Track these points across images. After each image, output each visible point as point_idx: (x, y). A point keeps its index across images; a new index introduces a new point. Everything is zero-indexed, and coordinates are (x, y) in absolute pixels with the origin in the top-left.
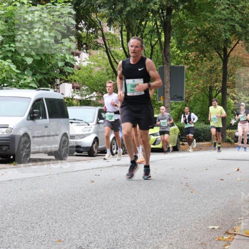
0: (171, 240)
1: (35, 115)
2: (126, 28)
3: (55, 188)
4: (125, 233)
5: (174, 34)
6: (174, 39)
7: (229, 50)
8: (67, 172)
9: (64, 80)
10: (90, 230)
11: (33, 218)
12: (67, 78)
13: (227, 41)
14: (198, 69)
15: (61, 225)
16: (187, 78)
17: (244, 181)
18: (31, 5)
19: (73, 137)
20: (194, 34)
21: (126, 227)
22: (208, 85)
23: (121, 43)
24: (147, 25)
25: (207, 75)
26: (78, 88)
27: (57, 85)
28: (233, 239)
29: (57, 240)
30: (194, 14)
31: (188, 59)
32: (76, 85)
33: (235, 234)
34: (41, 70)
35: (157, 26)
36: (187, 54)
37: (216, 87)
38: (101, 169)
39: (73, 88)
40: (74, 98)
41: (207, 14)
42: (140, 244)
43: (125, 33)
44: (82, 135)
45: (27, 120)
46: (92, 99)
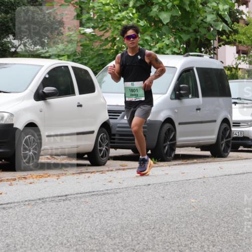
1: (182, 92)
3: (212, 197)
8: (229, 175)
9: (225, 41)
11: (181, 238)
12: (228, 38)
19: (237, 124)
26: (245, 53)
27: (215, 48)
32: (242, 48)
39: (237, 53)
40: (239, 66)
44: (251, 121)
45: (171, 99)
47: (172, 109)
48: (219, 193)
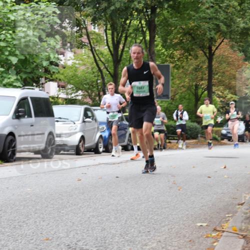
0: (159, 238)
1: (20, 114)
2: (111, 26)
3: (42, 186)
4: (113, 231)
5: (159, 32)
6: (159, 37)
7: (214, 48)
8: (53, 171)
9: (49, 79)
10: (78, 228)
11: (20, 216)
12: (52, 77)
13: (212, 40)
14: (183, 67)
15: (49, 224)
16: (173, 76)
17: (231, 178)
18: (14, 4)
19: (59, 136)
20: (179, 33)
21: (114, 225)
22: (194, 84)
23: (105, 41)
24: (132, 24)
25: (192, 74)
26: (63, 87)
27: (42, 84)
28: (221, 236)
29: (45, 238)
30: (179, 13)
31: (173, 58)
32: (62, 83)
33: (223, 231)
34: (25, 68)
35: (142, 24)
36: (172, 53)
37: (201, 85)
38: (88, 167)
39: (58, 87)
40: (60, 96)
41: (191, 12)
42: (129, 241)
43: (109, 32)
44: (68, 133)
45: (13, 119)
46: (77, 98)
47: (13, 126)
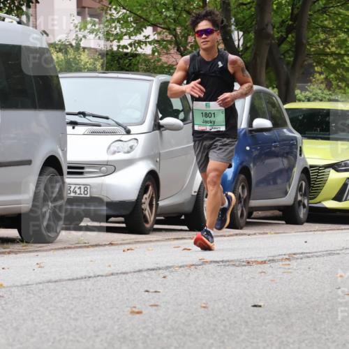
3: (17, 329)
8: (56, 282)
19: (77, 170)
26: (95, 14)
38: (166, 273)
39: (79, 14)
40: (83, 44)
44: (107, 164)
46: (140, 51)
48: (33, 319)
